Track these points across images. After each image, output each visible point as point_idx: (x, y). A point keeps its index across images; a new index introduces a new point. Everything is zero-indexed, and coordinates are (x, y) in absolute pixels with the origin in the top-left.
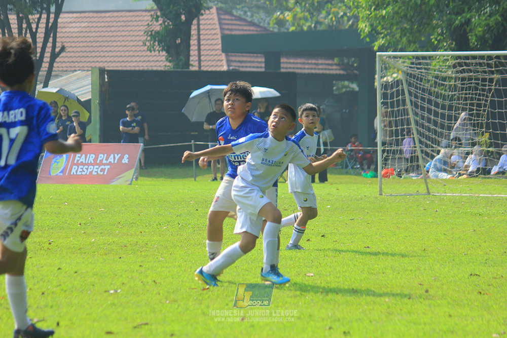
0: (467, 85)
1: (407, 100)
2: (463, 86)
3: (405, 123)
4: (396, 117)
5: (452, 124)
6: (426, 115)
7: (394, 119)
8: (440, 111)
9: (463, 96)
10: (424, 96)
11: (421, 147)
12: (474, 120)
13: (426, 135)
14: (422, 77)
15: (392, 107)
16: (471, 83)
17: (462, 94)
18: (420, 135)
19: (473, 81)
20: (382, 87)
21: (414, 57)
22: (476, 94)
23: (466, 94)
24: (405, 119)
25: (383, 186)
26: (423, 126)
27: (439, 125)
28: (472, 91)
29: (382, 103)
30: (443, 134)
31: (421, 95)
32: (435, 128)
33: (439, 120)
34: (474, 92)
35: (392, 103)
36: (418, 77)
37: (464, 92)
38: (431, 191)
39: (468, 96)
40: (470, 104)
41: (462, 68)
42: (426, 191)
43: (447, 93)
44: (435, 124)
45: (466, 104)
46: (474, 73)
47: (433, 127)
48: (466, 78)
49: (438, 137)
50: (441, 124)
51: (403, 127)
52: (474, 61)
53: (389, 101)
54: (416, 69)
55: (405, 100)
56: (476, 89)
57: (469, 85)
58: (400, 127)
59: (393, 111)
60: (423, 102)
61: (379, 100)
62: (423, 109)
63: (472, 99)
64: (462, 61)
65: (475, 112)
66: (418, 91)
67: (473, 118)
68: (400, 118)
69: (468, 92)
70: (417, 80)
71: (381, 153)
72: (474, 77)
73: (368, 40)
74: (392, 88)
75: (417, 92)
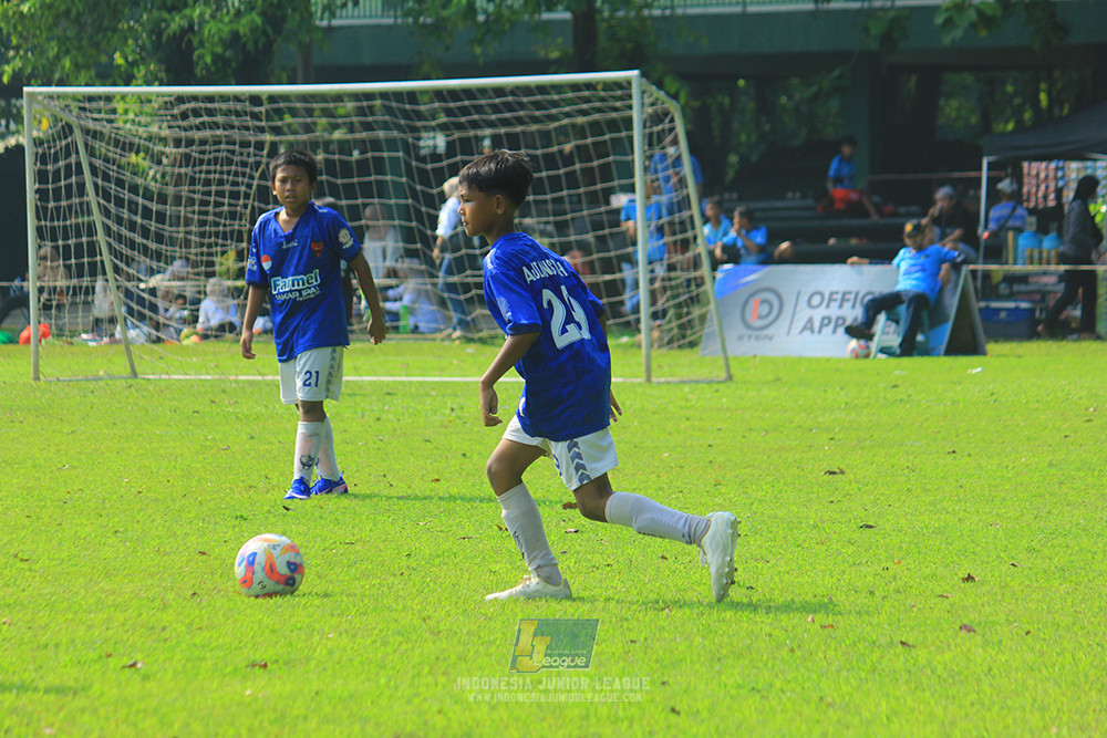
0: (210, 153)
1: (87, 184)
2: (202, 156)
3: (85, 232)
4: (65, 220)
5: (178, 232)
6: (126, 214)
7: (61, 223)
8: (154, 207)
9: (203, 176)
10: (121, 177)
11: (116, 280)
12: (225, 225)
13: (127, 256)
14: (119, 137)
15: (57, 198)
16: (219, 151)
17: (201, 172)
18: (116, 257)
19: (223, 146)
20: (36, 160)
22: (229, 173)
23: (208, 172)
24: (83, 223)
25: (41, 362)
26: (119, 238)
27: (152, 235)
28: (222, 165)
29: (37, 191)
30: (161, 253)
31: (115, 174)
32: (144, 241)
33: (153, 226)
34: (225, 168)
35: (57, 191)
36: (110, 137)
37: (204, 167)
38: (138, 370)
39: (212, 176)
40: (218, 194)
42: (129, 369)
44: (145, 233)
45: (209, 194)
46: (225, 130)
47: (139, 239)
48: (208, 141)
49: (152, 258)
50: (156, 233)
51: (79, 240)
52: (224, 106)
53: (50, 186)
54: (105, 123)
55: (84, 184)
56: (230, 162)
57: (216, 154)
58: (74, 240)
59: (58, 208)
60: (119, 189)
61: (31, 185)
62: (119, 202)
63: (221, 182)
64: (201, 105)
65: (226, 208)
66: (111, 166)
67: (223, 221)
68: (73, 220)
69: (212, 168)
70: (108, 144)
72: (224, 140)
74: (56, 160)
75: (109, 169)
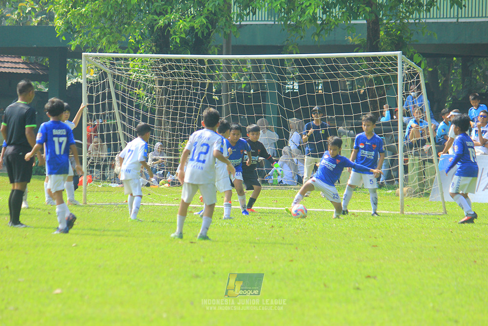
0: (177, 88)
1: (113, 104)
2: (173, 90)
3: (111, 129)
6: (134, 119)
8: (149, 115)
9: (174, 100)
10: (131, 100)
12: (185, 126)
14: (130, 79)
15: (97, 111)
16: (182, 87)
17: (173, 98)
19: (184, 85)
20: (88, 90)
21: (122, 59)
22: (187, 99)
24: (111, 125)
25: (87, 195)
28: (183, 95)
29: (88, 106)
31: (128, 98)
34: (185, 96)
35: (97, 107)
36: (126, 79)
37: (175, 96)
39: (178, 100)
40: (181, 109)
41: (173, 71)
45: (177, 109)
46: (185, 77)
51: (108, 133)
53: (94, 104)
56: (188, 93)
57: (180, 89)
59: (98, 116)
60: (130, 106)
63: (183, 103)
64: (173, 63)
65: (185, 117)
67: (184, 124)
68: (106, 122)
69: (179, 96)
70: (125, 82)
71: (86, 160)
72: (185, 81)
73: (64, 38)
74: (98, 91)
75: (125, 95)
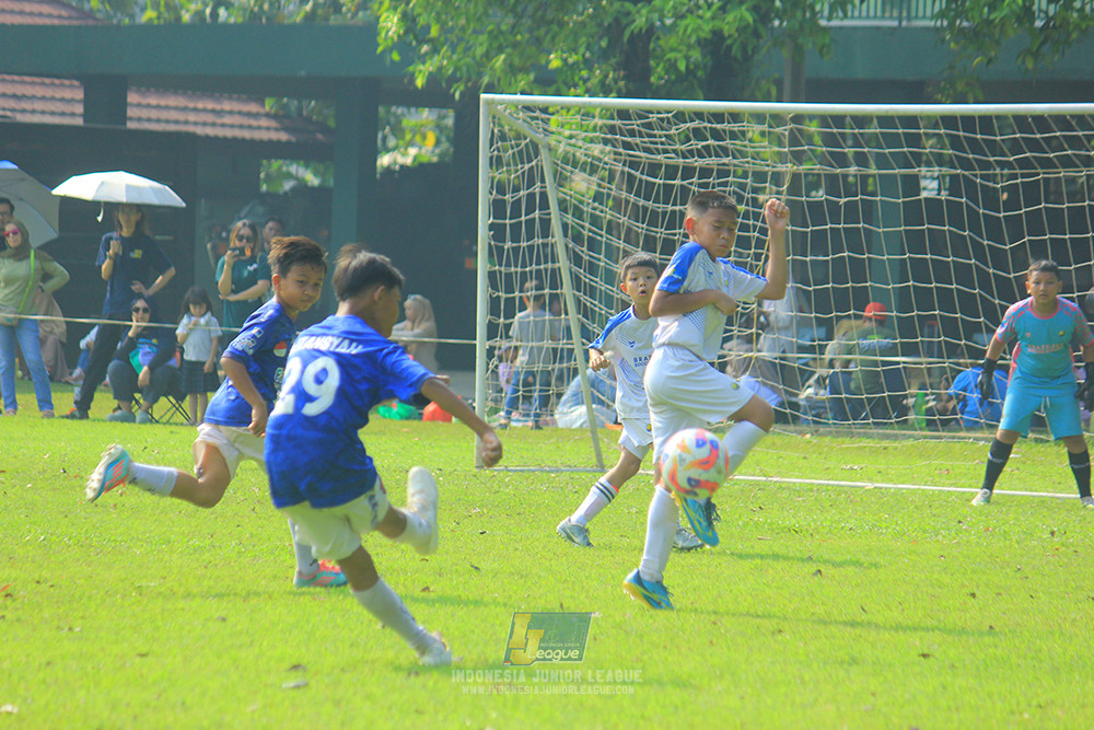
1: (553, 221)
4: (524, 266)
7: (519, 269)
10: (599, 214)
15: (515, 239)
18: (585, 316)
19: (731, 179)
20: (492, 187)
24: (547, 271)
26: (592, 292)
29: (491, 227)
31: (590, 210)
35: (516, 228)
41: (704, 143)
43: (660, 207)
46: (734, 158)
48: (713, 170)
52: (735, 127)
53: (507, 221)
55: (550, 221)
59: (516, 250)
60: (595, 229)
61: (484, 220)
62: (595, 246)
64: (706, 124)
68: (534, 266)
71: (485, 355)
72: (732, 169)
73: (396, 57)
74: (516, 189)
